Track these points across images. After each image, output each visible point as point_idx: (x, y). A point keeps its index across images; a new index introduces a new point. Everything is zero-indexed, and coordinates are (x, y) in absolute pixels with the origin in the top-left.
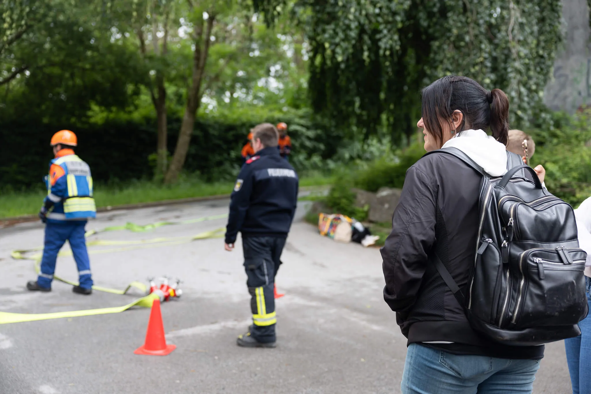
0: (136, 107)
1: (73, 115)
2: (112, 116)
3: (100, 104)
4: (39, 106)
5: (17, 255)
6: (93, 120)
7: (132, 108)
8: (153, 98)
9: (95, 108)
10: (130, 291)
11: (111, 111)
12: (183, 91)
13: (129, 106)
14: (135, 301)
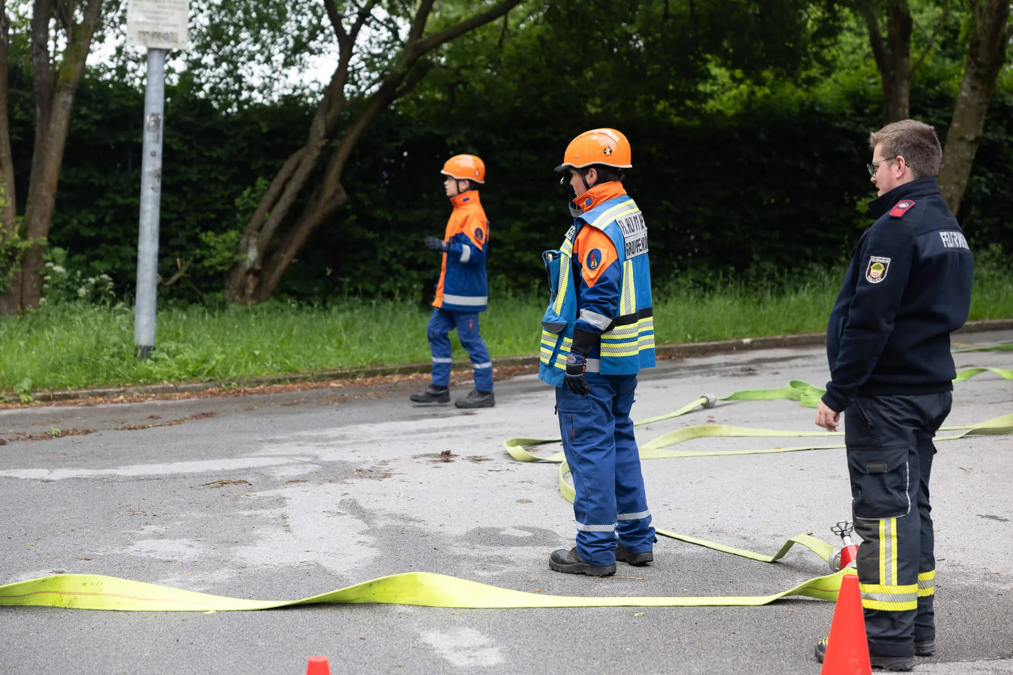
0: (829, 67)
1: (664, 94)
2: (761, 92)
3: (730, 61)
4: (578, 71)
5: (518, 451)
6: (711, 105)
7: (815, 71)
8: (875, 41)
9: (720, 73)
10: (788, 558)
11: (760, 82)
12: (961, 17)
13: (808, 66)
14: (800, 583)
